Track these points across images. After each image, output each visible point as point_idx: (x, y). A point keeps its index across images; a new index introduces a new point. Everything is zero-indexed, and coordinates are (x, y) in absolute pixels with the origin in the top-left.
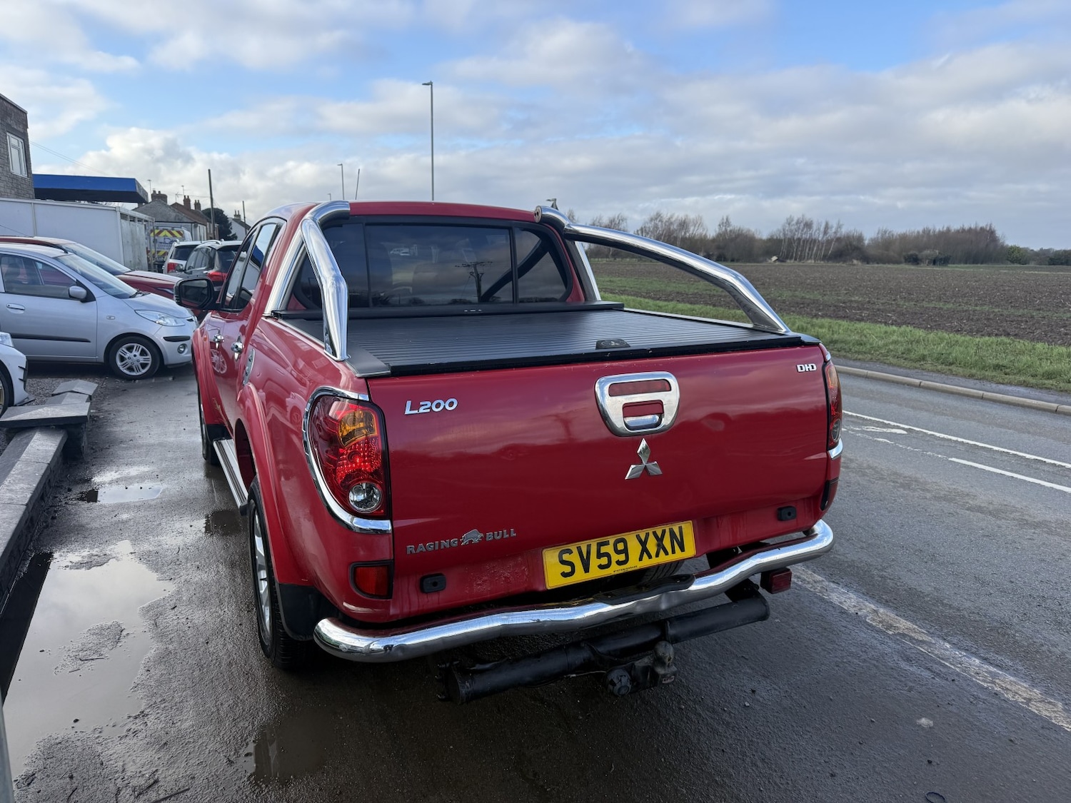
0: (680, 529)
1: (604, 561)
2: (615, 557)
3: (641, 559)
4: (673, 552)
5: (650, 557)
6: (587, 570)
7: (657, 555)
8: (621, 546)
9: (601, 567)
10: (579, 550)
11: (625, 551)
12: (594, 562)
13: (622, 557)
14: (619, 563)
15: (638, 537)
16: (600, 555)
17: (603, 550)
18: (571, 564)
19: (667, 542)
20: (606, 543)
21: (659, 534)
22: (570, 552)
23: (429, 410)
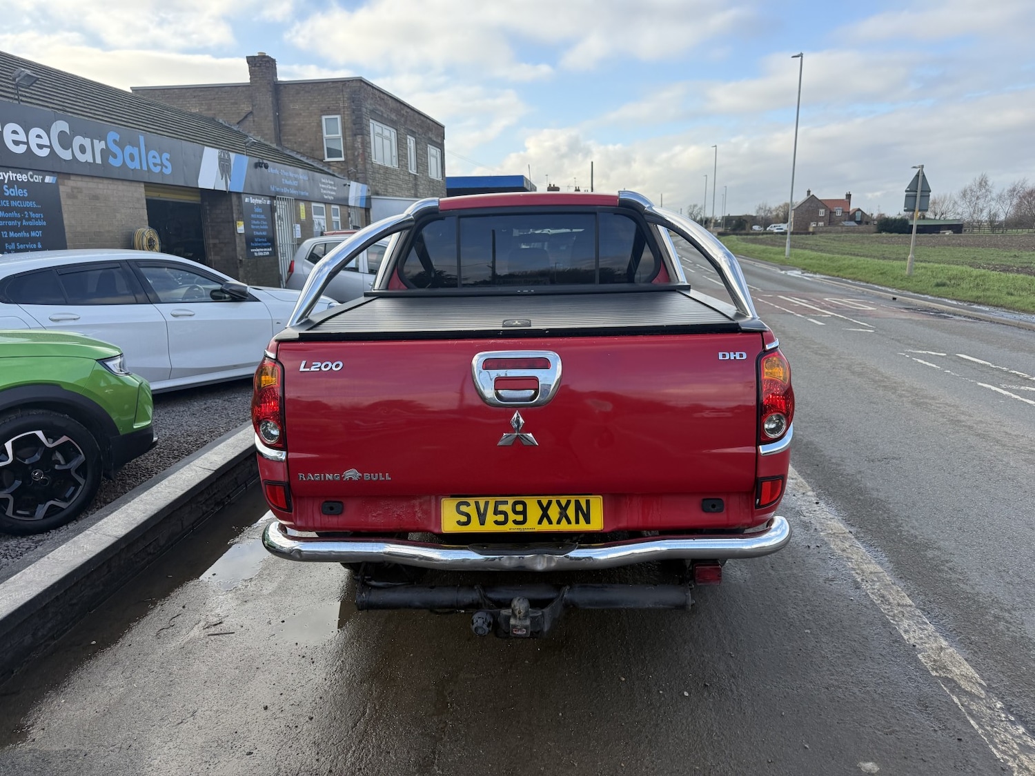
0: (588, 502)
1: (501, 518)
2: (512, 517)
3: (540, 522)
4: (577, 522)
5: (550, 522)
6: (482, 523)
7: (559, 522)
8: (519, 508)
9: (497, 523)
10: (477, 504)
11: (524, 513)
12: (490, 517)
13: (520, 518)
14: (515, 522)
15: (540, 503)
16: (496, 512)
17: (501, 508)
18: (468, 516)
19: (571, 512)
20: (506, 503)
21: (564, 504)
22: (468, 505)
23: (318, 369)
